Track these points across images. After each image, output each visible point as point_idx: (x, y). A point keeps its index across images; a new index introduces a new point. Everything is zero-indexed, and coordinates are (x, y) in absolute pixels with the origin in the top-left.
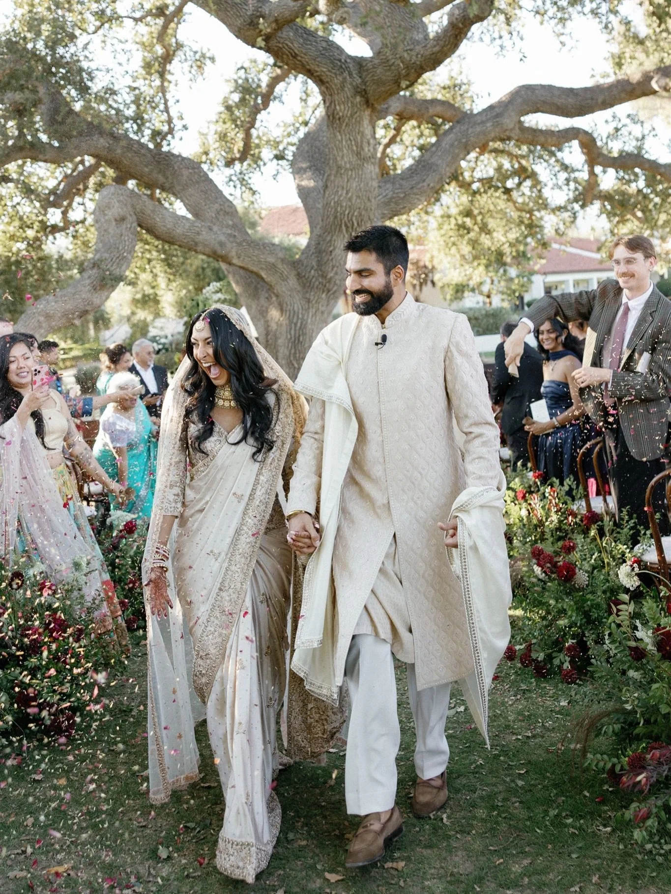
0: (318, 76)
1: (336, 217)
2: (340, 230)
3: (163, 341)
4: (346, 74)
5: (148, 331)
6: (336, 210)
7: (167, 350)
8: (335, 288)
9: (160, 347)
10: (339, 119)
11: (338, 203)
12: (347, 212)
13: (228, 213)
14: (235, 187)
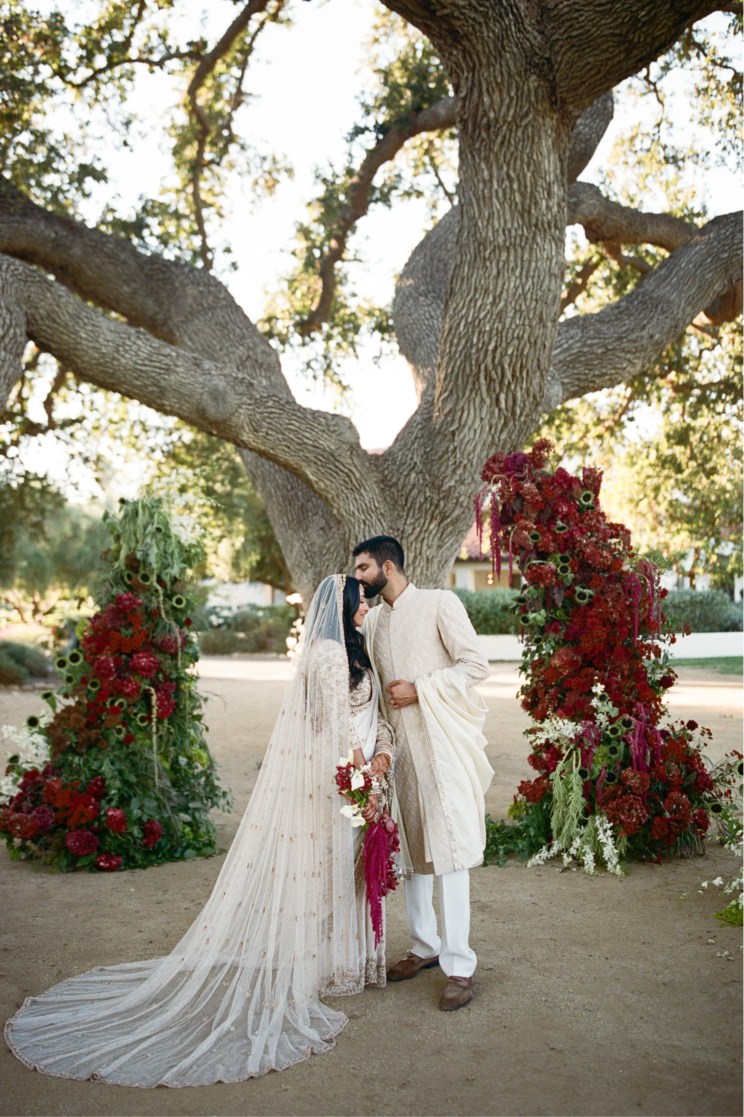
0: (444, 18)
1: (467, 357)
2: (476, 389)
3: (225, 613)
4: (509, 20)
5: (206, 600)
6: (469, 340)
7: (229, 626)
8: (456, 513)
9: (221, 621)
10: (488, 126)
11: (474, 325)
12: (491, 347)
13: (261, 366)
14: (315, 377)
